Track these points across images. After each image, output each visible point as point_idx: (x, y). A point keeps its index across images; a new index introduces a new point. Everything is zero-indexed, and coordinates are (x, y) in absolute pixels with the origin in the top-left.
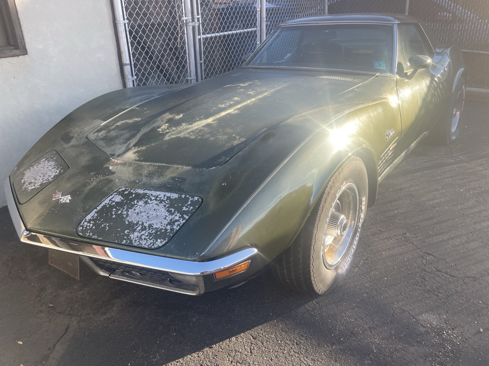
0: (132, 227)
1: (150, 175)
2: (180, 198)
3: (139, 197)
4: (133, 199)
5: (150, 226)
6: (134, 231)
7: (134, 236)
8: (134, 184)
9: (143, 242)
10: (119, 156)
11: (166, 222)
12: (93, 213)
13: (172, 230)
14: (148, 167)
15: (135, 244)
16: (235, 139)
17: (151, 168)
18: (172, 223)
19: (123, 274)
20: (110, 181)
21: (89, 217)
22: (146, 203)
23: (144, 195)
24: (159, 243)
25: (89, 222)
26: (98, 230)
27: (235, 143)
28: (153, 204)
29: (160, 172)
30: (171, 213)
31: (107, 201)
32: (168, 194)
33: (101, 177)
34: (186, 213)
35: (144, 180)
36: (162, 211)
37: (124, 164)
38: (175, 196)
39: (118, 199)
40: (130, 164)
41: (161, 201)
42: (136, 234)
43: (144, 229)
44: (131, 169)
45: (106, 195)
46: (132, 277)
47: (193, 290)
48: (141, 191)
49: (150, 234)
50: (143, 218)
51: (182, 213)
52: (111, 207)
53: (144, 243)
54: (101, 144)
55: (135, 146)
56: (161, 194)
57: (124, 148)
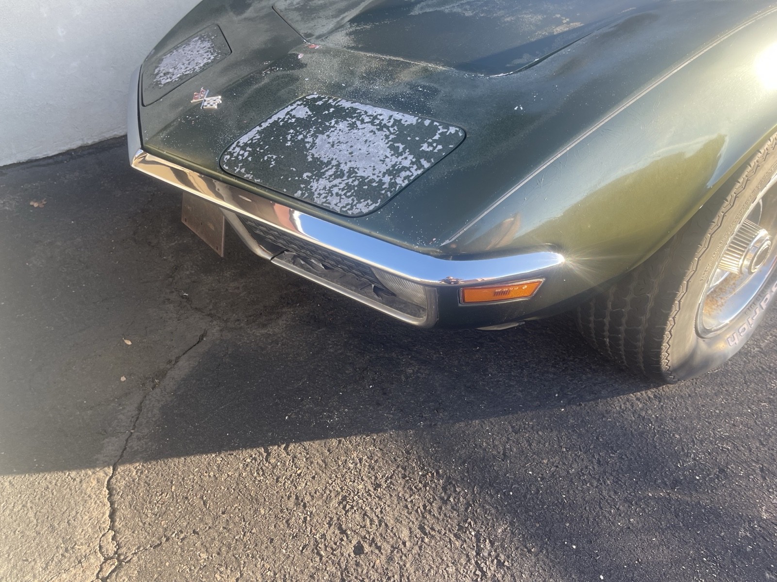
0: (318, 167)
1: (370, 76)
2: (420, 125)
3: (341, 114)
4: (329, 117)
5: (352, 171)
6: (320, 176)
7: (318, 186)
8: (336, 89)
9: (334, 200)
10: (319, 37)
11: (383, 168)
12: (252, 134)
13: (393, 184)
14: (369, 60)
15: (319, 201)
16: (559, 23)
17: (375, 64)
18: (394, 172)
19: (294, 261)
20: (294, 79)
21: (244, 139)
22: (352, 126)
23: (351, 113)
24: (363, 207)
25: (243, 148)
26: (257, 165)
27: (559, 30)
28: (365, 130)
29: (388, 72)
30: (396, 152)
31: (281, 114)
32: (398, 116)
33: (279, 71)
34: (427, 156)
35: (357, 83)
36: (380, 145)
37: (326, 52)
38: (410, 119)
39: (302, 112)
40: (336, 53)
41: (381, 127)
42: (323, 182)
43: (339, 174)
44: (336, 62)
45: (281, 103)
46: (310, 268)
47: (415, 314)
48: (346, 104)
49: (349, 187)
50: (340, 155)
51: (419, 155)
52: (287, 126)
53: (334, 203)
54: (294, 16)
55: (352, 21)
56: (385, 114)
57: (331, 25)
